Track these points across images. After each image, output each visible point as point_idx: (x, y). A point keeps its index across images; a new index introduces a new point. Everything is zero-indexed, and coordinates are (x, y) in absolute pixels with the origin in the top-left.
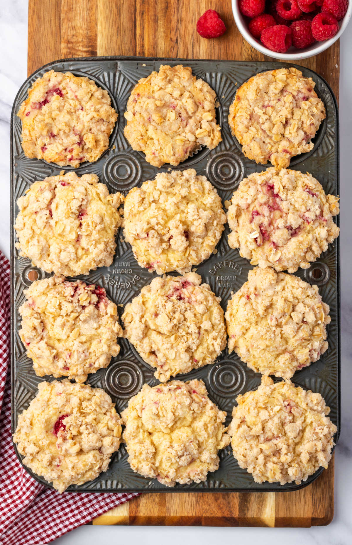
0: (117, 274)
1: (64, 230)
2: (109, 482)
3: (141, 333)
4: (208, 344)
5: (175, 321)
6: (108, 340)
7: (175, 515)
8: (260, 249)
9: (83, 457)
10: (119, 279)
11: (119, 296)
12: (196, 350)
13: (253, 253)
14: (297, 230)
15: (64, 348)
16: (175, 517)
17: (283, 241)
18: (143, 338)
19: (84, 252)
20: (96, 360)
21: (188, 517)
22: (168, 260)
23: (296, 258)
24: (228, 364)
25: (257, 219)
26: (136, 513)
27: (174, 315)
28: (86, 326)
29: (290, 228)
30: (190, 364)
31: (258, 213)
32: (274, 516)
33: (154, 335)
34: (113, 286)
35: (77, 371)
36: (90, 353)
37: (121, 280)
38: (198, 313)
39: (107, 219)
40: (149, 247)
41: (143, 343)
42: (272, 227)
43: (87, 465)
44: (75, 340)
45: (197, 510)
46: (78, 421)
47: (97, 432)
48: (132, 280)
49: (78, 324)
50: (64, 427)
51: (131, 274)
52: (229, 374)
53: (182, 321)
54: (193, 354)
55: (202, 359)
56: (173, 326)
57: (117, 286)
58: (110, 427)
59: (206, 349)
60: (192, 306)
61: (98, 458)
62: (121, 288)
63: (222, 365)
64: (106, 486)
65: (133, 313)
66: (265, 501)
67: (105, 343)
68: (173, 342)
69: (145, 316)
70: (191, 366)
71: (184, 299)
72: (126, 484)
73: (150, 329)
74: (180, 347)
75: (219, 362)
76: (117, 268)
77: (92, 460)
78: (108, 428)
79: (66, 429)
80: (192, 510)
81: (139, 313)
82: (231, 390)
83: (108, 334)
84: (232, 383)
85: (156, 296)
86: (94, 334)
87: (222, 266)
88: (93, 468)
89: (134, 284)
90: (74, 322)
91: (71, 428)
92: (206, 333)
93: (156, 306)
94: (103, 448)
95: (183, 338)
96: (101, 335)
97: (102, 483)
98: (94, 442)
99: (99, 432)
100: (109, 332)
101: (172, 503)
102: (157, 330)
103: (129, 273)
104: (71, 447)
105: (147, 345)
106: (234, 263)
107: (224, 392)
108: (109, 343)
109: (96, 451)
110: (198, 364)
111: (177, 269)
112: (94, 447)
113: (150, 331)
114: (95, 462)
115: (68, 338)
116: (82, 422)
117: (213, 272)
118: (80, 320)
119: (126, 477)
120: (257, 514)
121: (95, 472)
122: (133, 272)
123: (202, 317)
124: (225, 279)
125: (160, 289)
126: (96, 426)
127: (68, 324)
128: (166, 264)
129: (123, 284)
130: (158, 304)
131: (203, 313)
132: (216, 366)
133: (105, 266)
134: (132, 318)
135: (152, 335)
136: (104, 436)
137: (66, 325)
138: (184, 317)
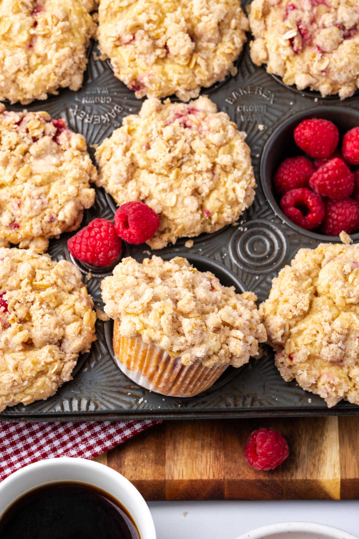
0: (89, 105)
1: (10, 30)
3: (125, 168)
4: (226, 188)
5: (176, 153)
6: (75, 179)
7: (181, 478)
8: (298, 59)
10: (92, 110)
11: (92, 134)
12: (208, 196)
13: (288, 65)
14: (352, 33)
15: (9, 195)
16: (181, 482)
17: (332, 43)
18: (128, 180)
19: (39, 60)
20: (59, 210)
21: (202, 480)
22: (165, 74)
24: (259, 227)
25: (293, 14)
27: (175, 145)
29: (341, 27)
30: (198, 217)
31: (294, 8)
32: (338, 477)
33: (144, 175)
34: (83, 121)
35: (32, 228)
36: (50, 199)
37: (95, 112)
38: (213, 144)
39: (74, 18)
40: (136, 53)
41: (127, 188)
42: (315, 26)
43: (39, 363)
44: (26, 181)
45: (215, 471)
46: (27, 297)
47: (57, 316)
48: (110, 112)
49: (28, 161)
50: (6, 306)
51: (109, 104)
52: (260, 240)
53: (188, 154)
54: (203, 201)
55: (217, 210)
56: (174, 158)
57: (89, 120)
58: (77, 311)
59: (224, 194)
60: (202, 136)
61: (57, 356)
62: (95, 123)
63: (249, 227)
64: (71, 407)
65: (113, 145)
66: (324, 453)
67: (71, 184)
68: (173, 182)
69: (131, 148)
70: (201, 222)
71: (190, 127)
72: (102, 403)
73: (138, 167)
74: (183, 186)
75: (244, 223)
76: (90, 96)
77: (47, 357)
78: (74, 313)
79: (9, 308)
80: (208, 470)
81: (122, 144)
82: (264, 263)
83: (74, 171)
84: (266, 253)
85: (148, 121)
86: (53, 173)
87: (245, 92)
88: (48, 372)
89: (113, 117)
90: (21, 157)
91: (17, 306)
92: (223, 174)
93: (147, 135)
94: (65, 340)
95: (189, 177)
96: (64, 174)
97: (64, 402)
98: (52, 326)
99: (60, 316)
100: (76, 168)
101: (176, 458)
102: (150, 169)
103: (106, 103)
104: (15, 334)
105: (133, 191)
106: (263, 88)
107: (254, 266)
108: (77, 185)
109: (54, 346)
110: (210, 218)
111: (178, 88)
112: (51, 337)
113: (139, 171)
114: (51, 360)
115: (14, 180)
116: (35, 299)
117: (231, 101)
118: (31, 155)
119: (102, 394)
120: (311, 474)
121: (50, 379)
122: (112, 101)
123: (218, 151)
124: (250, 110)
125: (155, 112)
126: (56, 309)
127: (13, 159)
128: (161, 79)
129: (97, 118)
130: (152, 130)
131: (218, 144)
132: (241, 229)
133: (72, 88)
134: (112, 153)
135: (142, 176)
136: (69, 324)
137: (10, 161)
138: (191, 147)
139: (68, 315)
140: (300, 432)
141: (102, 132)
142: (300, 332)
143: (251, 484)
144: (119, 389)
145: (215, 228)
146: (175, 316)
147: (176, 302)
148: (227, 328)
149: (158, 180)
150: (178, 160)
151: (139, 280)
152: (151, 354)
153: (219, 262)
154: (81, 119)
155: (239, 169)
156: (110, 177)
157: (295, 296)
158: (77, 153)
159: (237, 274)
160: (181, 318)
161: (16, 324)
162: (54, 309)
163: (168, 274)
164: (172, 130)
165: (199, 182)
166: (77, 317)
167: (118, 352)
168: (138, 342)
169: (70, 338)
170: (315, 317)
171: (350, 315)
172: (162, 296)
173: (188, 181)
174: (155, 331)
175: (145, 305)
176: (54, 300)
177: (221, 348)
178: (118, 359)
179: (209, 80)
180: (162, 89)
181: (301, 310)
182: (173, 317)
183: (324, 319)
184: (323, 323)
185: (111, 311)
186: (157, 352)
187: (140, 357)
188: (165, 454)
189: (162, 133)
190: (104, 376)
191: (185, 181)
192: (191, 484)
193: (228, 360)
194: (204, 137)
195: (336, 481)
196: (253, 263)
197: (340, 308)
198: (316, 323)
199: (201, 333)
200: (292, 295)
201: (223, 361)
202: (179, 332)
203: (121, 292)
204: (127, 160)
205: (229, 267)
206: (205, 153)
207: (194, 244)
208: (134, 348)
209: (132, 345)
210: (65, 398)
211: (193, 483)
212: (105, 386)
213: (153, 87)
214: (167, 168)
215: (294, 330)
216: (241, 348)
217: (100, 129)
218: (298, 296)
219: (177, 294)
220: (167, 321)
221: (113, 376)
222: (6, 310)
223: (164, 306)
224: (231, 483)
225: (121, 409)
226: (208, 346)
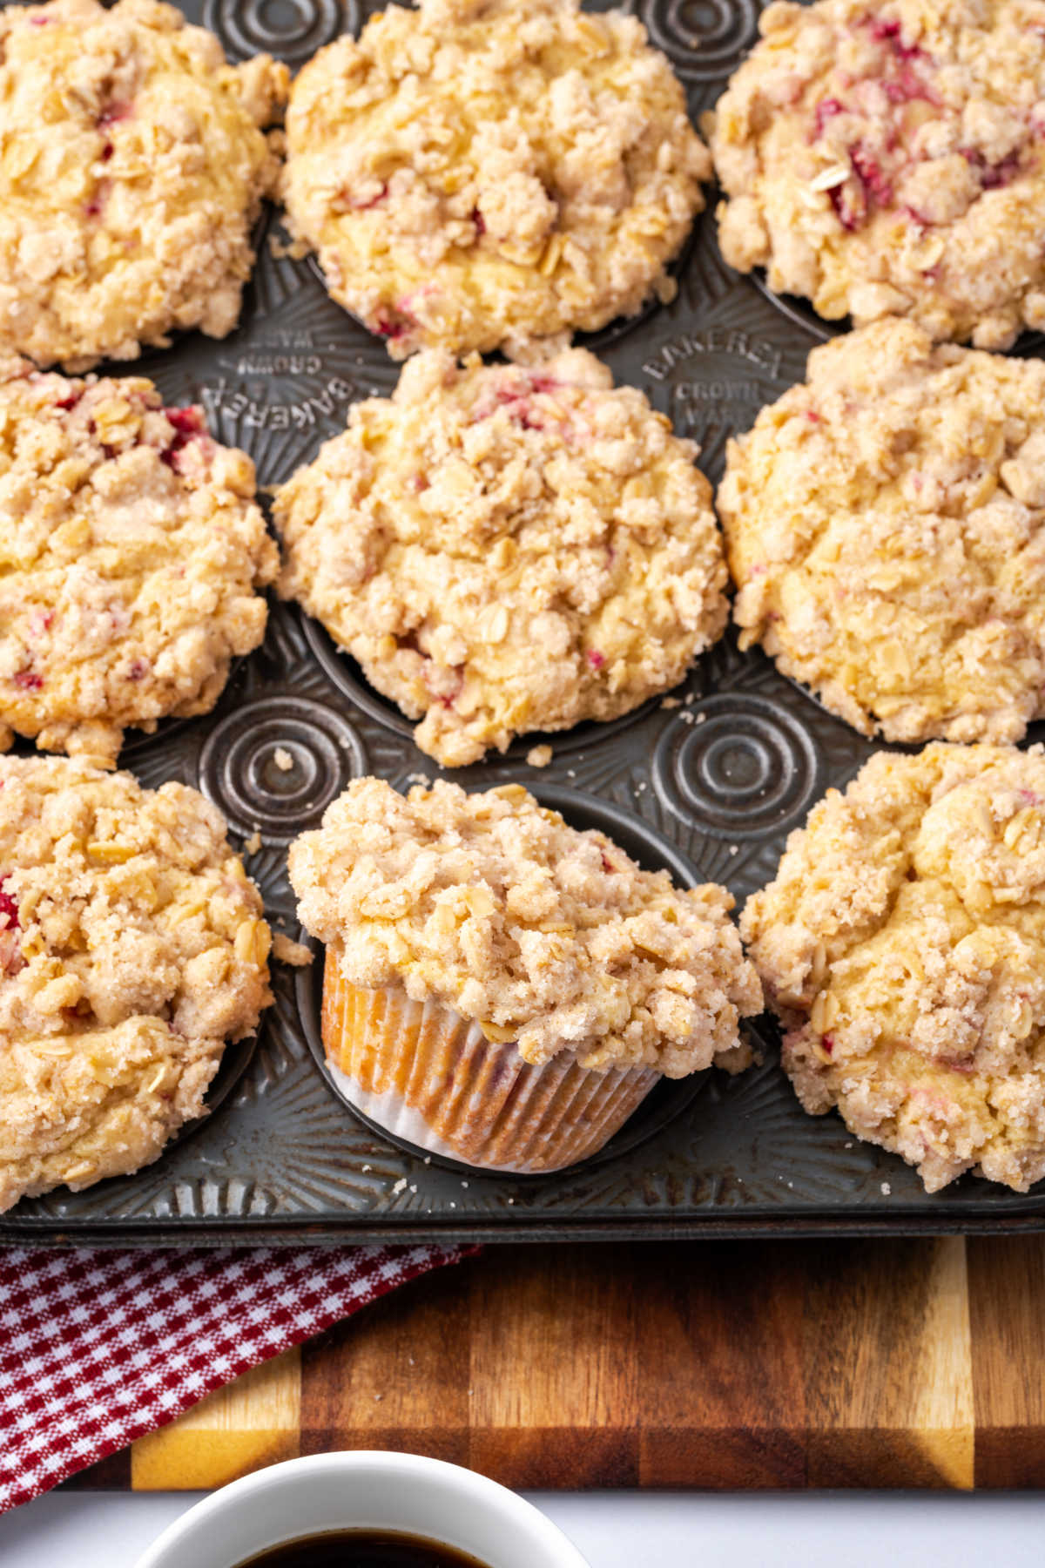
0: (258, 378)
1: (35, 167)
2: (211, 1193)
3: (359, 541)
4: (649, 592)
5: (503, 495)
6: (214, 569)
7: (513, 1423)
8: (855, 244)
9: (94, 1043)
10: (265, 391)
11: (266, 456)
12: (597, 613)
13: (828, 263)
14: (1005, 173)
15: (23, 593)
17: (950, 200)
18: (367, 577)
19: (118, 248)
20: (161, 648)
21: (573, 1430)
22: (472, 289)
23: (1006, 263)
24: (739, 711)
25: (836, 127)
26: (332, 1415)
27: (500, 476)
28: (121, 514)
29: (975, 157)
30: (570, 668)
31: (839, 108)
32: (969, 1422)
33: (412, 561)
34: (239, 420)
35: (77, 691)
36: (136, 617)
37: (274, 397)
38: (604, 470)
39: (217, 137)
40: (390, 232)
41: (364, 599)
42: (900, 155)
43: (112, 1066)
44: (73, 561)
45: (613, 1404)
46: (73, 885)
47: (160, 935)
48: (318, 396)
49: (86, 508)
50: (13, 910)
51: (316, 376)
52: (743, 749)
53: (536, 499)
54: (583, 627)
55: (624, 652)
56: (497, 510)
57: (257, 418)
58: (217, 920)
59: (641, 609)
60: (574, 450)
61: (163, 1045)
62: (273, 427)
63: (710, 712)
64: (199, 1203)
65: (324, 481)
66: (926, 1354)
67: (201, 578)
68: (495, 575)
69: (375, 489)
70: (578, 686)
71: (539, 427)
72: (287, 1194)
73: (396, 541)
74: (527, 585)
75: (695, 700)
76: (258, 353)
77: (133, 1047)
78: (208, 927)
79: (21, 916)
80: (592, 1401)
81: (349, 476)
82: (755, 811)
83: (214, 546)
84: (760, 783)
85: (421, 413)
86: (154, 546)
87: (699, 347)
88: (137, 1090)
89: (326, 411)
90: (67, 494)
91: (44, 908)
92: (637, 551)
93: (420, 451)
94: (184, 1002)
95: (540, 561)
96: (184, 552)
97: (178, 1191)
98: (147, 958)
99: (169, 934)
100: (219, 539)
101: (498, 1369)
102: (428, 543)
103: (305, 373)
104: (40, 985)
105: (383, 603)
106: (750, 337)
107: (724, 818)
108: (218, 584)
109: (153, 1018)
110: (605, 676)
111: (509, 330)
112: (145, 992)
113: (397, 550)
114: (147, 1054)
115: (40, 556)
116: (95, 889)
117: (660, 370)
118: (95, 492)
119: (289, 1167)
120: (891, 1413)
121: (146, 1109)
122: (324, 367)
123: (620, 489)
124: (713, 395)
125: (438, 388)
126: (157, 918)
127: (44, 498)
128: (462, 303)
129: (280, 413)
130: (431, 438)
131: (623, 470)
132: (687, 716)
133: (208, 330)
134: (320, 505)
135: (407, 562)
136: (192, 955)
137: (35, 503)
138: (544, 482)
139: (191, 930)
140: (858, 1297)
141: (295, 451)
142: (857, 975)
143: (717, 1442)
144: (337, 1155)
145: (619, 706)
146: (499, 928)
147: (502, 892)
148: (649, 967)
149: (452, 571)
150: (510, 517)
151: (399, 836)
152: (432, 1037)
153: (625, 807)
154: (234, 415)
155: (681, 539)
156: (315, 569)
157: (848, 873)
158: (225, 497)
159: (677, 841)
160: (515, 931)
161: (42, 957)
162: (151, 915)
163: (480, 824)
164: (489, 434)
165: (570, 573)
166: (216, 937)
167: (337, 1045)
168: (394, 1003)
169: (198, 991)
170: (902, 932)
171: (1003, 935)
172: (463, 873)
173: (539, 571)
174: (443, 966)
175: (416, 897)
176: (149, 891)
177: (632, 1018)
178: (337, 1064)
179: (597, 308)
180: (465, 333)
181: (865, 912)
182: (494, 929)
183: (927, 938)
184: (923, 950)
185: (318, 916)
186: (448, 1028)
187: (399, 1050)
188: (468, 1356)
189: (460, 444)
190: (295, 1119)
191: (530, 571)
192: (544, 1440)
193: (653, 1055)
194: (581, 452)
195: (962, 1434)
196: (720, 811)
197: (977, 916)
198: (905, 949)
199: (576, 974)
200: (840, 868)
201: (638, 1057)
202: (511, 972)
203: (347, 861)
204: (365, 517)
205: (654, 821)
206: (584, 494)
207: (555, 756)
208: (383, 1024)
209: (378, 1014)
210: (183, 1178)
211: (549, 1437)
212: (296, 1146)
213: (439, 325)
214: (480, 539)
215: (840, 967)
216: (688, 1018)
217: (288, 446)
218: (857, 874)
219: (504, 873)
220: (477, 936)
221: (320, 1119)
222: (13, 924)
223: (468, 898)
224: (659, 1438)
225: (344, 1211)
226: (595, 1010)
